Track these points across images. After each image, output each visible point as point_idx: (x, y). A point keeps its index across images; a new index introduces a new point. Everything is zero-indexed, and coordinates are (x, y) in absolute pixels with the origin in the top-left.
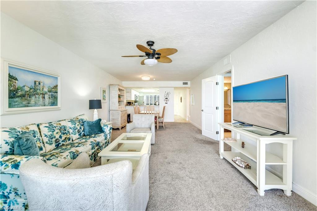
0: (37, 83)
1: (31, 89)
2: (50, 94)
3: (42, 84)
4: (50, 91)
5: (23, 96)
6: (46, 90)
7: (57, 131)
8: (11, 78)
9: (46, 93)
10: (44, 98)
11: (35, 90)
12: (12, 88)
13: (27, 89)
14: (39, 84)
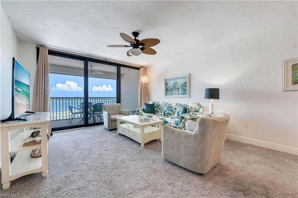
0: (175, 83)
1: (173, 87)
2: (182, 88)
3: (177, 84)
4: (181, 87)
5: (170, 90)
6: (179, 86)
7: (166, 107)
8: (166, 84)
9: (180, 88)
10: (179, 90)
11: (174, 87)
12: (167, 88)
13: (171, 87)
14: (176, 84)
